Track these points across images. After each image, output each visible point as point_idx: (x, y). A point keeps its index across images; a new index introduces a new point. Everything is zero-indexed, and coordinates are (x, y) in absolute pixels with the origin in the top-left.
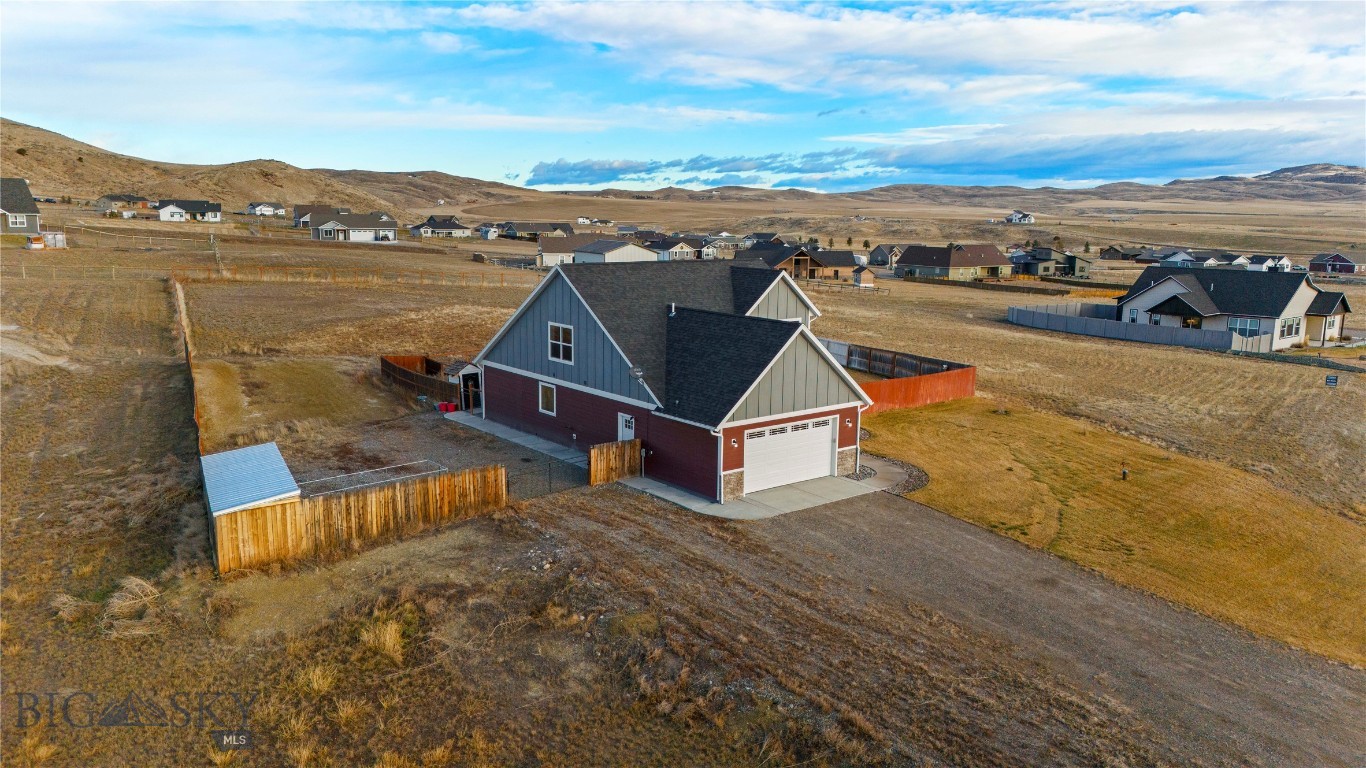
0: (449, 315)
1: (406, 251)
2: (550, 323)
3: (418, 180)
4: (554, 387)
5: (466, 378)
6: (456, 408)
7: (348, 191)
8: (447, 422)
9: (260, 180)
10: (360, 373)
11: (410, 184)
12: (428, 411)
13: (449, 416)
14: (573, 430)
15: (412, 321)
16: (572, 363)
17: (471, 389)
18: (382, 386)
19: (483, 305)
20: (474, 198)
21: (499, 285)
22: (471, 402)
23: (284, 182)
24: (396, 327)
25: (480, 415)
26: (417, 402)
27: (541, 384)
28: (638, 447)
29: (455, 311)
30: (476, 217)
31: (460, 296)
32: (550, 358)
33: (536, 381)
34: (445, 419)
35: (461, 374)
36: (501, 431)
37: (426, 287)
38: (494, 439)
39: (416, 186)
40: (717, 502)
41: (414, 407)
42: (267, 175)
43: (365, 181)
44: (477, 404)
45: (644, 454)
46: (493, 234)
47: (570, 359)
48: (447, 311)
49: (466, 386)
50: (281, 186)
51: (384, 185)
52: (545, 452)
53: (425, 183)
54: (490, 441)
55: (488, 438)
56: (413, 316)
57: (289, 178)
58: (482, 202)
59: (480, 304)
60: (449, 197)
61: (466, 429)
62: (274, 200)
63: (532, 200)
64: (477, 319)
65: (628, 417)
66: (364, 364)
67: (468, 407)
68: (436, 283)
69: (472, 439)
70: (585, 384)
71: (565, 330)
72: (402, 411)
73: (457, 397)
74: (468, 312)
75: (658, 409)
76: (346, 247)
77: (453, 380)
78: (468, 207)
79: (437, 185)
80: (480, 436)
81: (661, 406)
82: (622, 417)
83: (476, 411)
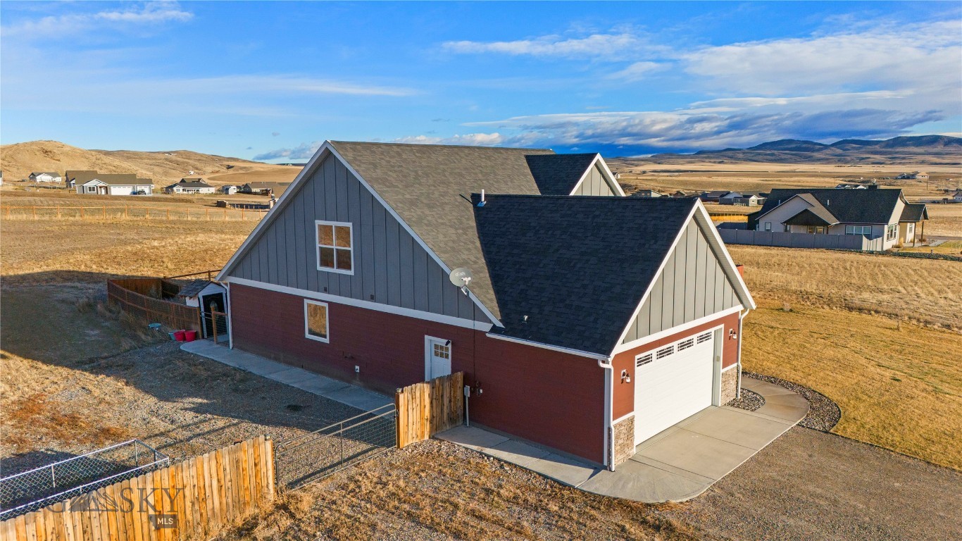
0: (192, 242)
1: (159, 201)
2: (318, 222)
3: (173, 157)
4: (326, 305)
5: (207, 300)
6: (195, 337)
7: (115, 164)
8: (183, 356)
9: (40, 155)
10: (83, 300)
11: (166, 159)
12: (161, 342)
13: (187, 347)
14: (354, 360)
15: (154, 247)
16: (351, 273)
17: (214, 313)
18: (108, 314)
19: (226, 233)
20: (217, 169)
21: (240, 220)
22: (214, 329)
23: (61, 157)
24: (135, 254)
25: (227, 343)
26: (146, 330)
27: (306, 301)
28: (460, 384)
29: (198, 239)
30: (219, 182)
31: (205, 228)
32: (319, 268)
33: (300, 299)
34: (181, 351)
35: (201, 295)
36: (255, 364)
37: (174, 222)
38: (247, 376)
39: (171, 161)
40: (605, 468)
41: (143, 337)
42: (46, 152)
43: (131, 158)
44: (222, 330)
45: (468, 395)
46: (233, 190)
47: (349, 268)
48: (190, 238)
49: (207, 309)
50: (59, 160)
51: (146, 161)
52: (318, 393)
53: (179, 159)
54: (242, 381)
55: (238, 376)
56: (156, 243)
57: (66, 154)
58: (223, 172)
59: (222, 232)
60: (197, 169)
61: (208, 364)
62: (53, 171)
63: (262, 170)
64: (220, 244)
65: (442, 342)
66: (91, 291)
67: (210, 334)
68: (181, 219)
69: (216, 379)
70: (372, 298)
71: (339, 229)
72: (126, 344)
73: (196, 323)
74: (214, 239)
75: (495, 330)
76: (106, 199)
77: (192, 303)
78: (212, 176)
79: (187, 160)
80: (227, 373)
81: (500, 325)
82: (430, 341)
83: (221, 338)
